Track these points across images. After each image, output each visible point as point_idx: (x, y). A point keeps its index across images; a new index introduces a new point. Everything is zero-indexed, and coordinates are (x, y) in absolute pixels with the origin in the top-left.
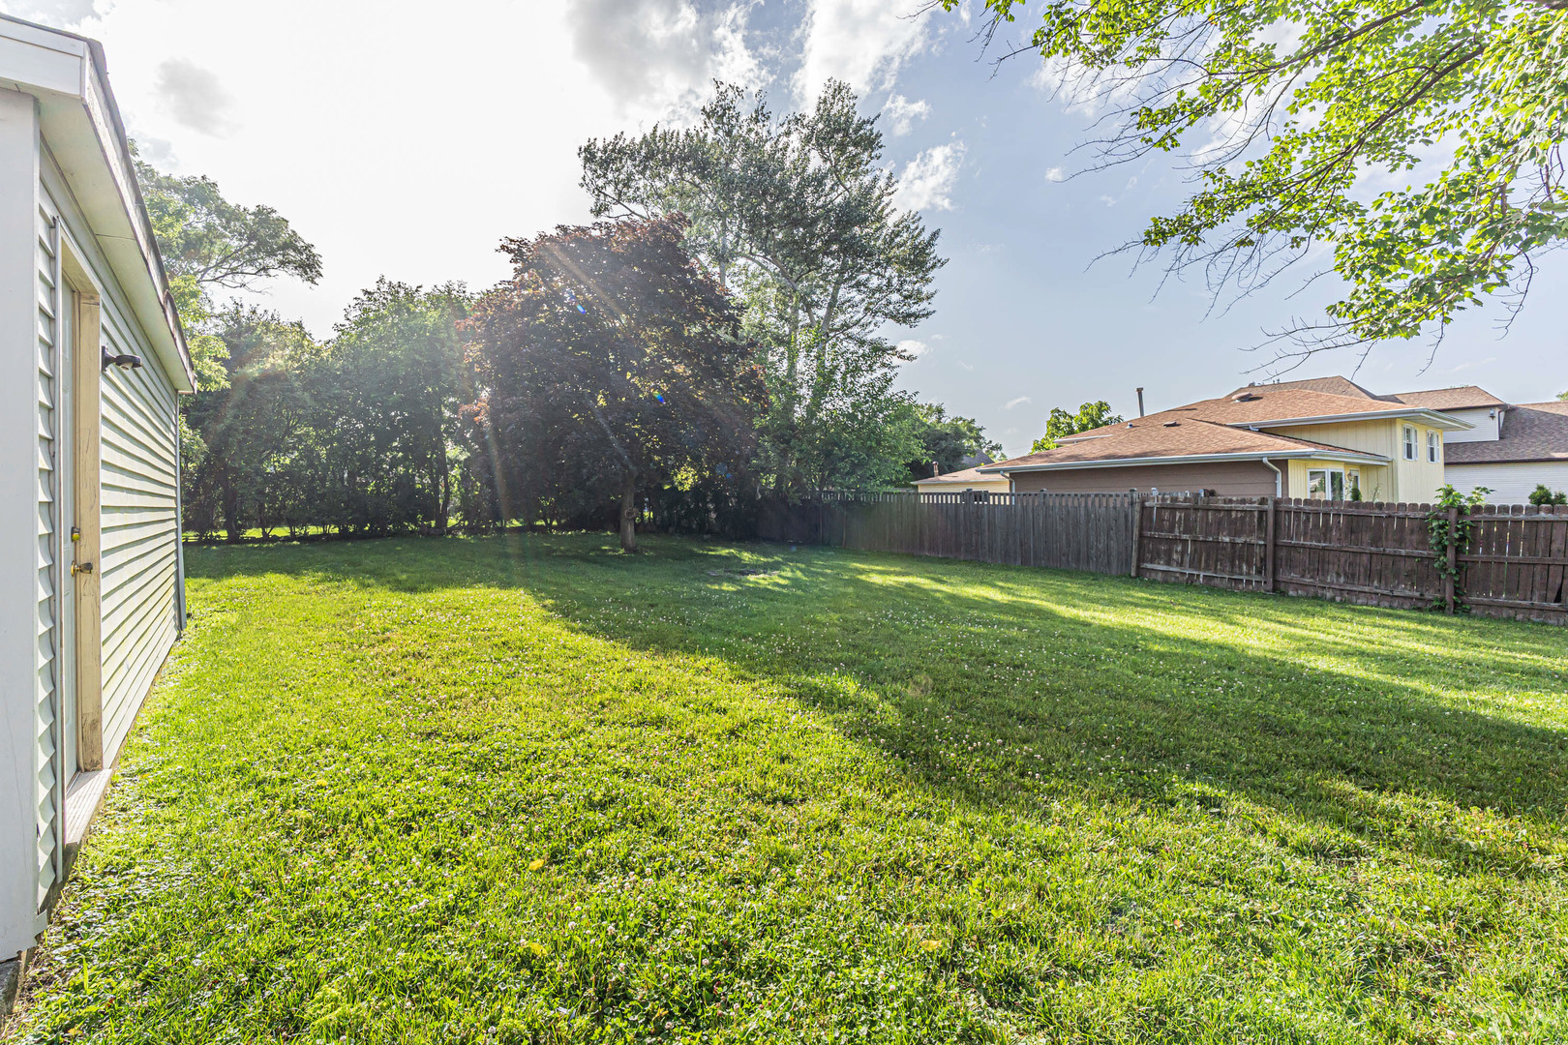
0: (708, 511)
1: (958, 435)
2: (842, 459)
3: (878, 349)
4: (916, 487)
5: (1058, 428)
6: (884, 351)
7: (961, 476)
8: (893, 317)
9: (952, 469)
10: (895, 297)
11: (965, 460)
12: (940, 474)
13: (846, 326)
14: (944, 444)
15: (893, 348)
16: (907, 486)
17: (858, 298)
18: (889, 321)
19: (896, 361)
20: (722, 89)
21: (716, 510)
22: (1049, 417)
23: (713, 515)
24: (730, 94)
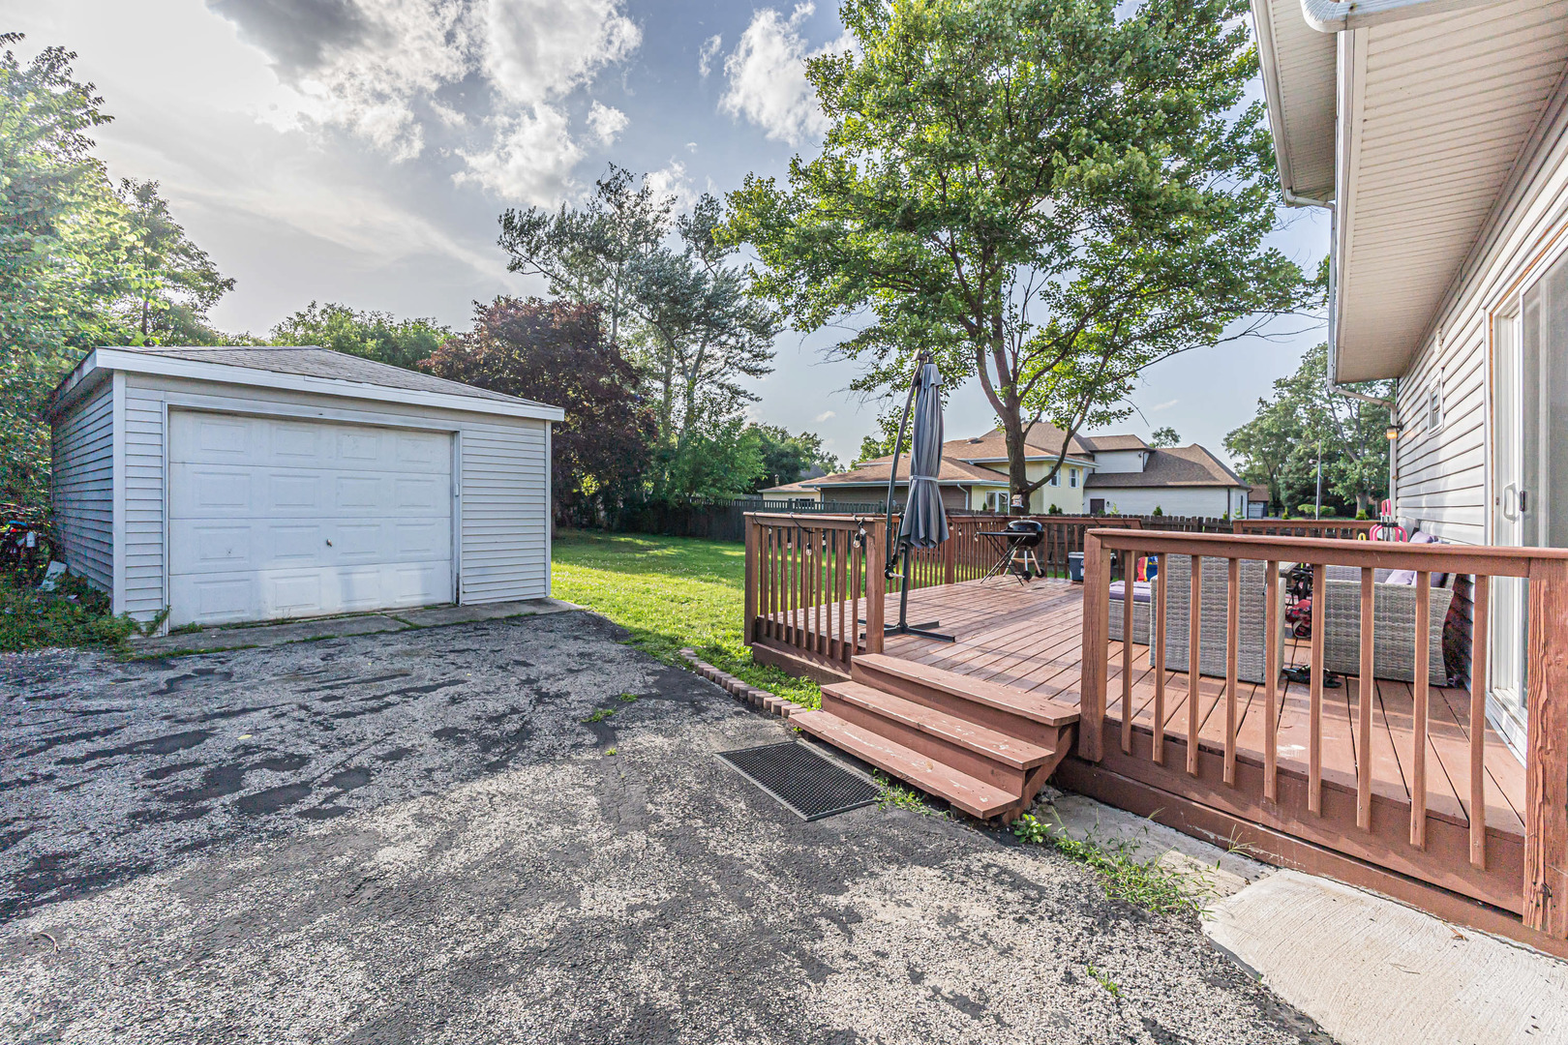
0: (598, 511)
1: (797, 453)
2: (707, 475)
3: (735, 392)
4: (762, 494)
5: (869, 451)
6: (739, 393)
7: (795, 487)
8: (746, 370)
9: (791, 481)
10: (746, 355)
11: (802, 473)
12: (781, 484)
13: (711, 374)
14: (785, 460)
15: (745, 392)
16: (755, 493)
17: (719, 354)
18: (742, 373)
19: (746, 401)
20: (616, 171)
21: (605, 509)
22: (862, 443)
23: (602, 514)
24: (623, 176)
